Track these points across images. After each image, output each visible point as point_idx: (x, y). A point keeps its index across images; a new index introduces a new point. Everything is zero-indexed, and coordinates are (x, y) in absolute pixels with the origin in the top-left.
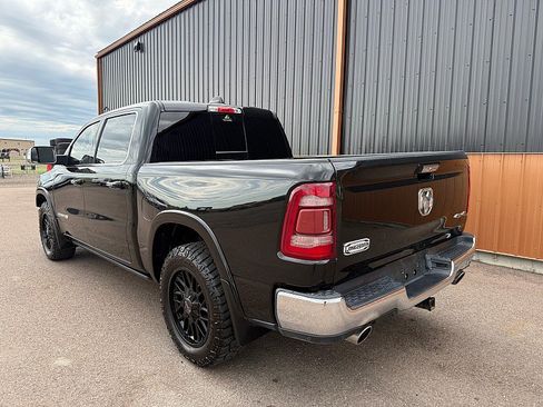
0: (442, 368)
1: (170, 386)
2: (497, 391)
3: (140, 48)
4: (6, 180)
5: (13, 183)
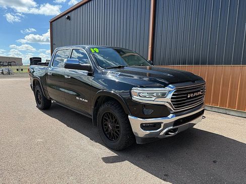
3: (69, 18)
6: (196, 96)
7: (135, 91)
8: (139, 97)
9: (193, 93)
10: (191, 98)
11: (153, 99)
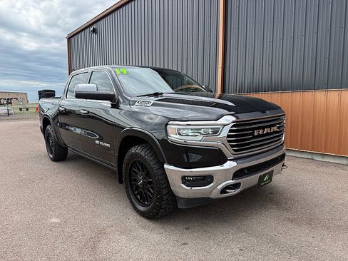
0: (291, 221)
1: (122, 233)
2: (325, 232)
3: (94, 31)
4: (11, 117)
5: (14, 119)
6: (268, 134)
7: (173, 126)
8: (178, 136)
9: (263, 128)
10: (259, 136)
11: (200, 138)
